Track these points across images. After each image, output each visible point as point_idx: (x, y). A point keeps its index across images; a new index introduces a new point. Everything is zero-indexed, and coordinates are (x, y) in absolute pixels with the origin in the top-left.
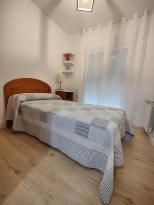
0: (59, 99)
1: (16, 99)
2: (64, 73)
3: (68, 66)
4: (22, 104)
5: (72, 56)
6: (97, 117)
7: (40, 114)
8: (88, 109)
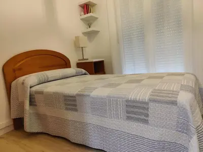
0: (85, 74)
1: (23, 83)
2: (85, 34)
3: (89, 23)
4: (34, 89)
5: (94, 5)
6: (157, 88)
7: (65, 100)
8: (136, 80)
